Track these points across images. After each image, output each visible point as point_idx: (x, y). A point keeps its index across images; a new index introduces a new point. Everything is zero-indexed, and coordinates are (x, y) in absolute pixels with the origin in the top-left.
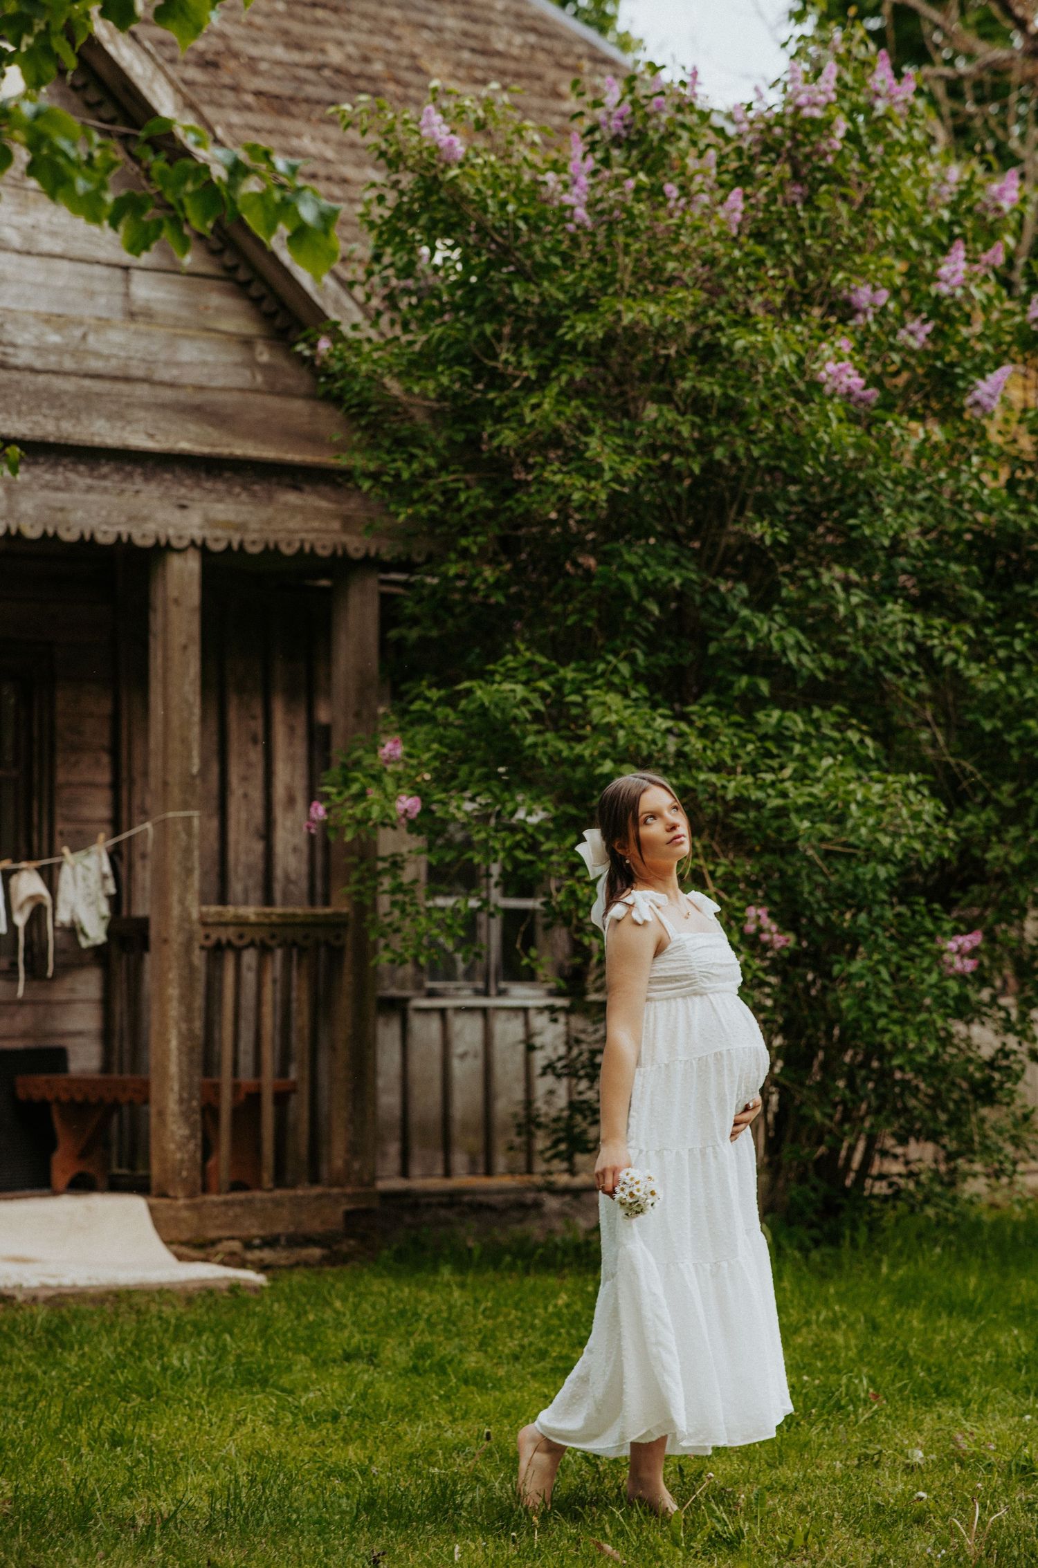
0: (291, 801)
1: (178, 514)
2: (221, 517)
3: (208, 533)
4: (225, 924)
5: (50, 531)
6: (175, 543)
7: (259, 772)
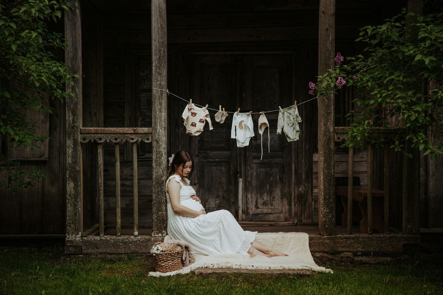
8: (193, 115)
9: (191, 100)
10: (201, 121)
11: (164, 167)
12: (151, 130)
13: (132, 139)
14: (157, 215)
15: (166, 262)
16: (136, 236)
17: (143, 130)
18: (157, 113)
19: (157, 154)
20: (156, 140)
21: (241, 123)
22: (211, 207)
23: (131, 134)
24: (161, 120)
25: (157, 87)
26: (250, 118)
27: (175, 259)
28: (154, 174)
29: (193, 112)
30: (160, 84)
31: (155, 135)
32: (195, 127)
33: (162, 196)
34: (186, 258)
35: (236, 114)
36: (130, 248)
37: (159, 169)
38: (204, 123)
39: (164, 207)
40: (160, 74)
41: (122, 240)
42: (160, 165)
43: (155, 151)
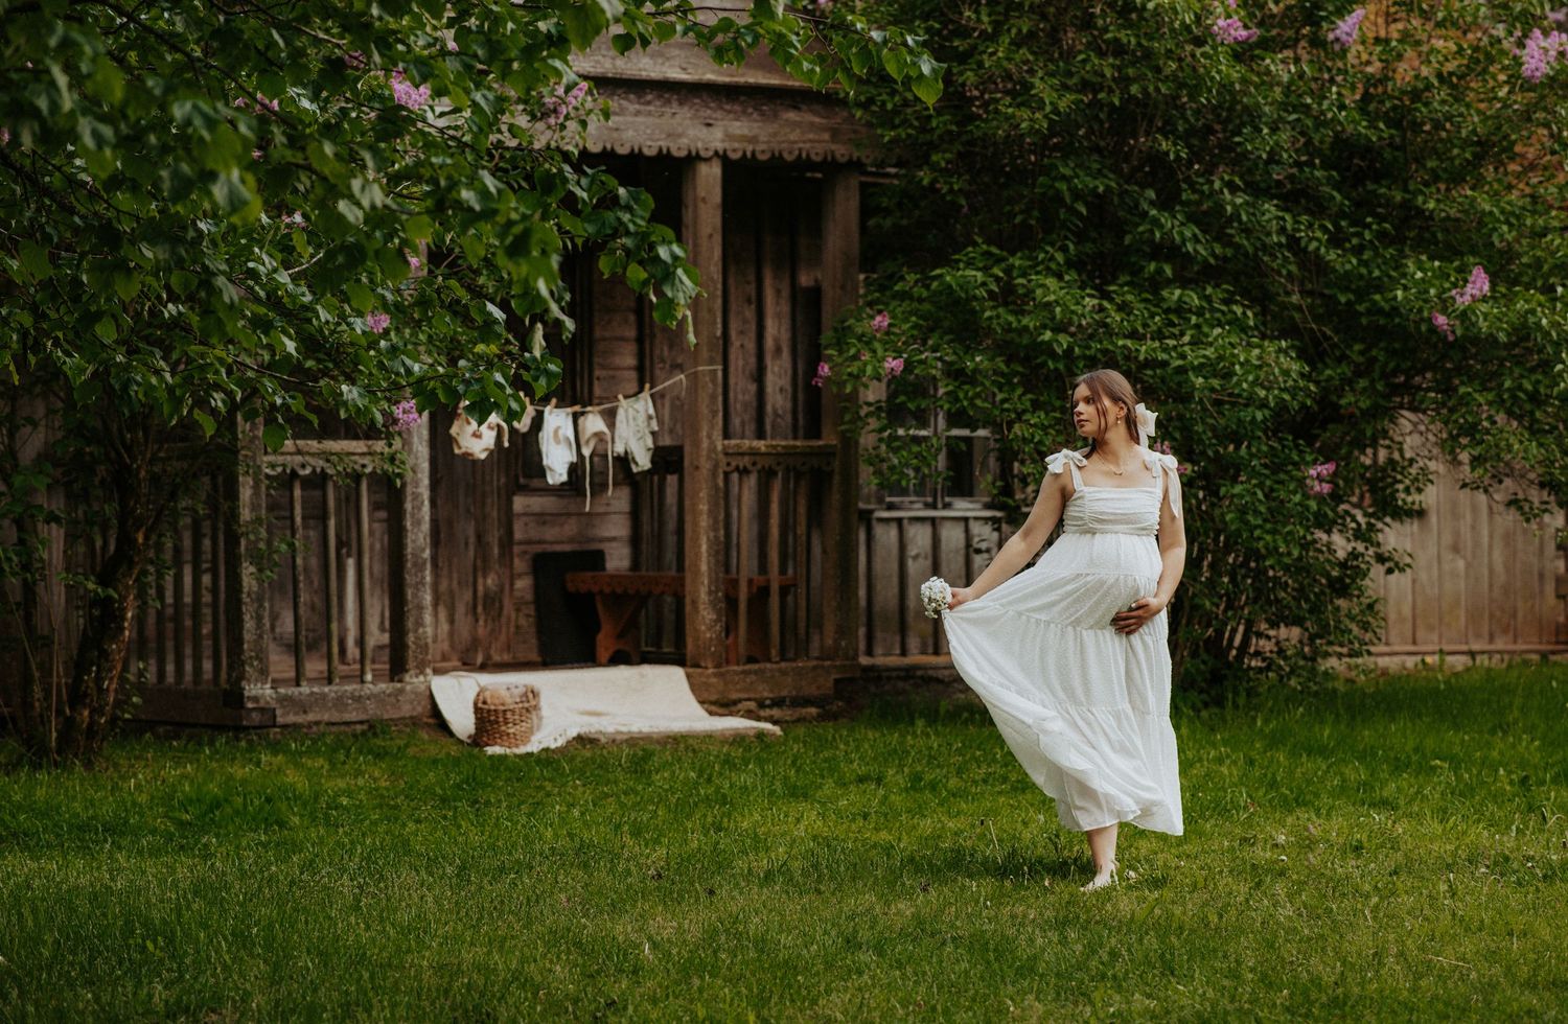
0: (778, 350)
1: (705, 130)
2: (738, 132)
3: (727, 145)
4: (742, 454)
5: (609, 147)
6: (703, 154)
7: (753, 327)
10: (490, 427)
13: (364, 466)
19: (413, 500)
20: (411, 468)
21: (556, 431)
23: (362, 454)
26: (569, 420)
31: (409, 455)
32: (481, 439)
35: (549, 411)
36: (369, 710)
43: (410, 492)
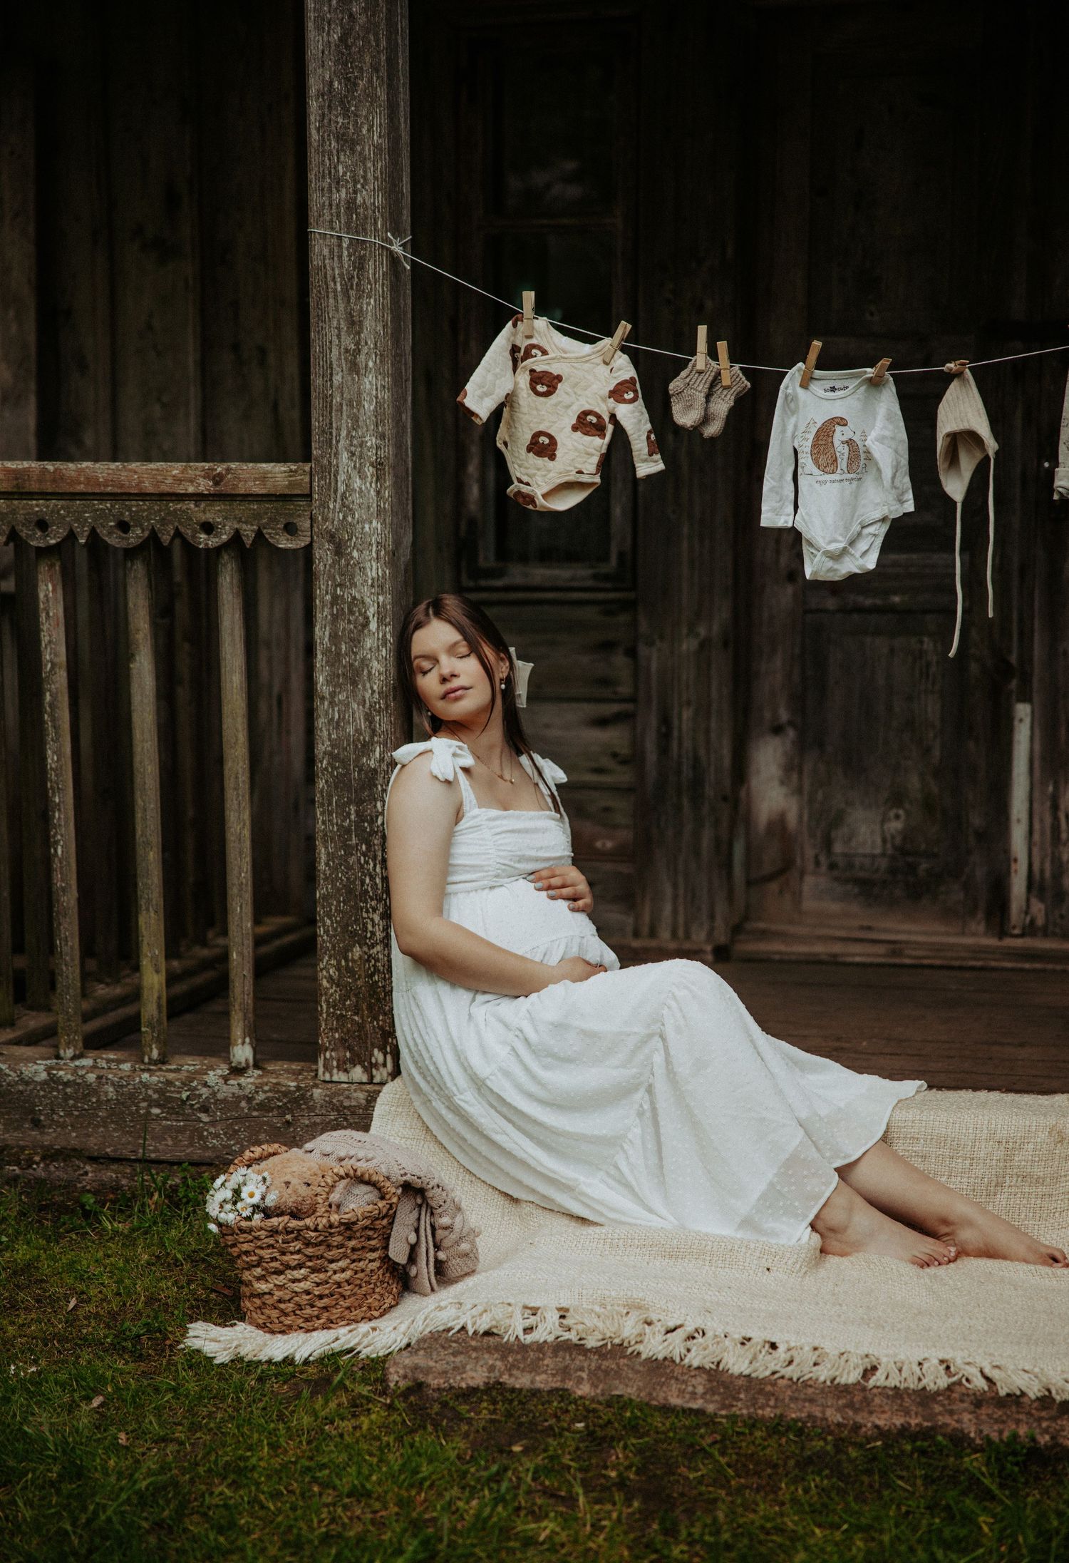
8: (540, 388)
9: (529, 297)
10: (586, 424)
11: (373, 692)
12: (307, 479)
13: (208, 528)
14: (339, 962)
15: (278, 1272)
16: (238, 1071)
17: (263, 478)
18: (337, 379)
19: (335, 618)
20: (332, 537)
21: (824, 434)
22: (861, 851)
23: (198, 497)
24: (355, 419)
25: (331, 221)
26: (888, 403)
27: (331, 1261)
28: (325, 733)
29: (538, 369)
30: (351, 206)
31: (324, 505)
32: (552, 457)
33: (364, 855)
34: (413, 1249)
35: (798, 379)
36: (201, 1137)
37: (348, 705)
38: (603, 436)
39: (377, 918)
40: (348, 142)
41: (161, 1092)
42: (354, 683)
43: (328, 597)
